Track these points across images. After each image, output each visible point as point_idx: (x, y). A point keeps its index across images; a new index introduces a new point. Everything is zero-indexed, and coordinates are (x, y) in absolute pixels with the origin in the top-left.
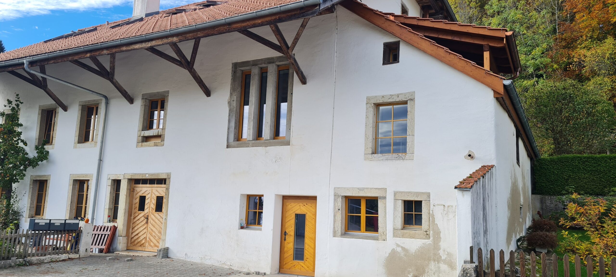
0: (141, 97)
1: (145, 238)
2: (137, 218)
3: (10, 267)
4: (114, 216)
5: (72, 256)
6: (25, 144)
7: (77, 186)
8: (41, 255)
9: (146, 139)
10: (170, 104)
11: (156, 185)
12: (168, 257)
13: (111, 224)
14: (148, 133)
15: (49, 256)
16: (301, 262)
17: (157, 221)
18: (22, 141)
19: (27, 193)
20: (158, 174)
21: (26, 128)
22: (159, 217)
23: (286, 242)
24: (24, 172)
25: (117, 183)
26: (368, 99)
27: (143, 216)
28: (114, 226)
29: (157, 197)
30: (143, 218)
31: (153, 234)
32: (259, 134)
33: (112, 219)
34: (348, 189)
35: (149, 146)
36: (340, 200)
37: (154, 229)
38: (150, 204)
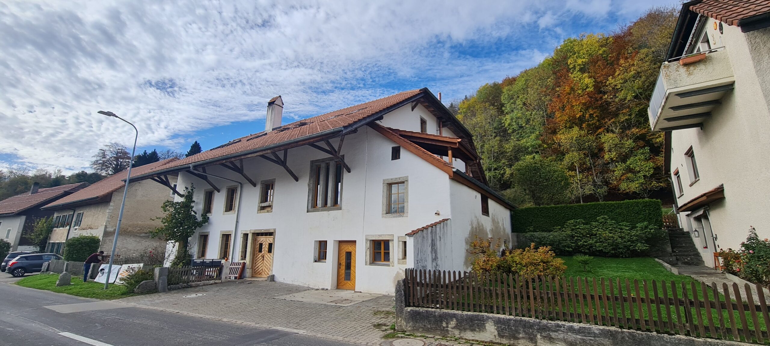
0: (260, 183)
1: (262, 269)
2: (258, 257)
3: (179, 288)
4: (244, 257)
5: (217, 281)
6: (196, 213)
7: (225, 238)
8: (198, 282)
9: (263, 208)
10: (276, 187)
11: (268, 237)
12: (274, 281)
13: (243, 261)
14: (264, 205)
15: (203, 282)
16: (349, 282)
17: (269, 258)
18: (194, 211)
19: (197, 243)
20: (269, 230)
21: (197, 203)
22: (270, 256)
23: (341, 269)
24: (194, 231)
25: (246, 236)
26: (384, 180)
27: (261, 256)
28: (244, 262)
29: (269, 244)
30: (261, 257)
31: (267, 267)
32: (325, 203)
33: (243, 258)
34: (373, 236)
35: (264, 212)
36: (369, 242)
37: (267, 264)
38: (265, 248)
